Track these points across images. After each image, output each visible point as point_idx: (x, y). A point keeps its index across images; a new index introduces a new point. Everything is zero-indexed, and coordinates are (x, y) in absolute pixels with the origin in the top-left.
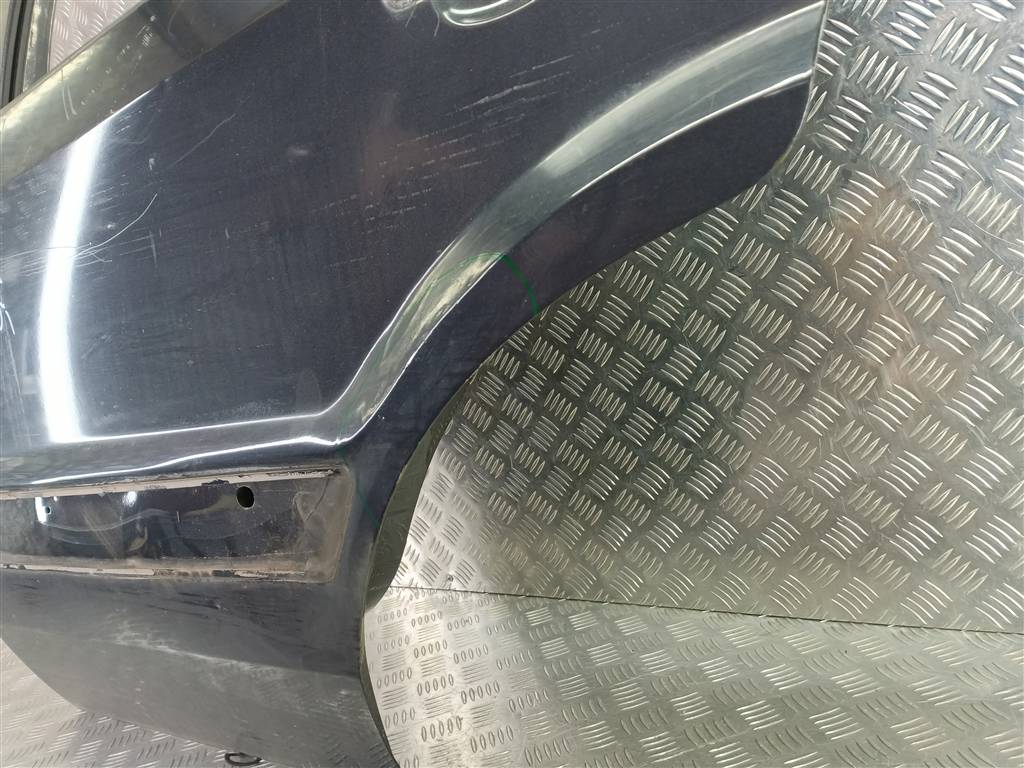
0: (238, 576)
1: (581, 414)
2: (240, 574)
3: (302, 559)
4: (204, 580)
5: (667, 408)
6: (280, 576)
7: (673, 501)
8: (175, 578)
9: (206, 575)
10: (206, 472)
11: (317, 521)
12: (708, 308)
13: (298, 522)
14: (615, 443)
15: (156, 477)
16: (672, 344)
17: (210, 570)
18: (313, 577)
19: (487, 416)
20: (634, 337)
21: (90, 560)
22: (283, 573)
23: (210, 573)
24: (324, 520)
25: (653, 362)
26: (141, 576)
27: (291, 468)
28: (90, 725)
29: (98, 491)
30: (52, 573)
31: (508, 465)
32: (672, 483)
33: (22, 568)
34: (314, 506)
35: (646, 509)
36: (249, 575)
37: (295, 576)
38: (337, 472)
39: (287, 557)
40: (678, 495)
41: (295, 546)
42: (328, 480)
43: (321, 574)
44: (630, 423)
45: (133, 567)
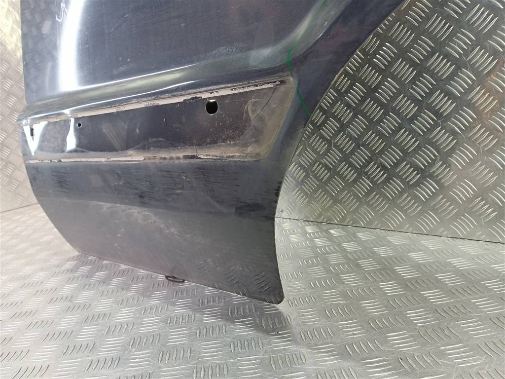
0: (200, 158)
1: (386, 114)
2: (202, 157)
3: (246, 145)
4: (177, 161)
5: (445, 111)
6: (229, 157)
7: (437, 170)
8: (157, 161)
9: (178, 158)
10: (187, 92)
11: (261, 119)
12: (488, 45)
13: (248, 120)
14: (405, 132)
15: (153, 97)
16: (458, 68)
17: (181, 155)
18: (251, 157)
19: (322, 115)
20: (432, 64)
21: (103, 153)
22: (231, 155)
23: (181, 157)
24: (267, 117)
25: (442, 80)
26: (135, 161)
27: (249, 83)
28: (84, 259)
29: (113, 110)
30: (78, 163)
31: (330, 146)
32: (438, 158)
33: (60, 161)
34: (260, 109)
35: (417, 174)
36: (208, 157)
37: (239, 157)
38: (282, 82)
39: (235, 145)
40: (441, 166)
41: (242, 137)
42: (274, 89)
43: (258, 154)
44: (417, 120)
45: (131, 156)
